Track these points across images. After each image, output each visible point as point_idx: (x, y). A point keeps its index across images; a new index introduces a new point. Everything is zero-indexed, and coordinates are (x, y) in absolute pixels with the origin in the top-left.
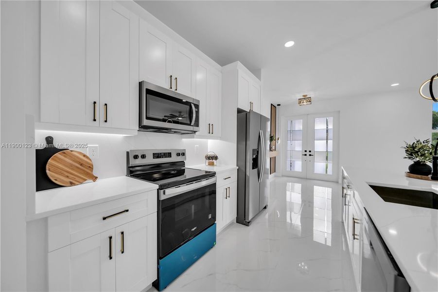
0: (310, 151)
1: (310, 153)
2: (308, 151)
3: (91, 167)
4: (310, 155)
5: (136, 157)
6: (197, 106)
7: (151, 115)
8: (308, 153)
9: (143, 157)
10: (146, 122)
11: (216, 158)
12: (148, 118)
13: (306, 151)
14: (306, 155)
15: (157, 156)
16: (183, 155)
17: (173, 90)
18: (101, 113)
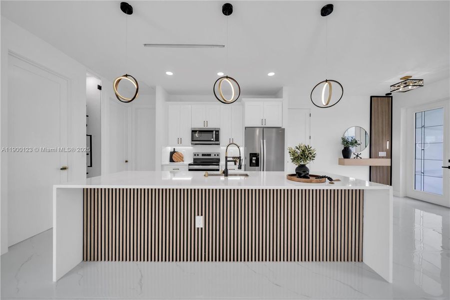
3: (183, 158)
5: (195, 155)
6: (217, 131)
9: (198, 155)
10: (194, 142)
15: (203, 155)
16: (218, 155)
17: (205, 127)
18: (180, 141)
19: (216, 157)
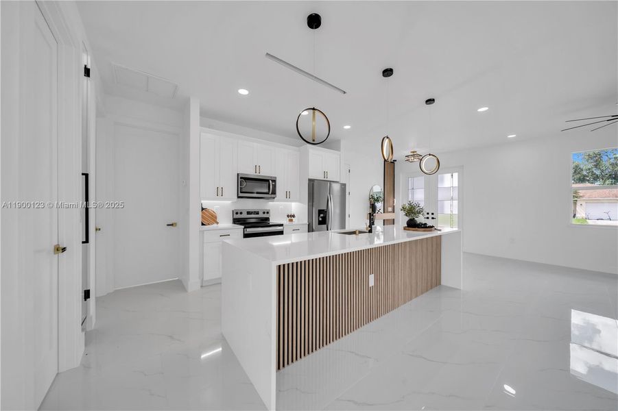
0: (433, 214)
1: (433, 216)
2: (430, 214)
3: (216, 218)
4: (433, 218)
5: (237, 213)
6: (274, 181)
7: (243, 191)
8: (430, 216)
9: (241, 213)
10: (240, 195)
11: (294, 216)
12: (241, 192)
13: (428, 214)
14: (428, 218)
15: (249, 213)
16: (268, 213)
17: (257, 174)
18: (219, 192)
19: (265, 216)
